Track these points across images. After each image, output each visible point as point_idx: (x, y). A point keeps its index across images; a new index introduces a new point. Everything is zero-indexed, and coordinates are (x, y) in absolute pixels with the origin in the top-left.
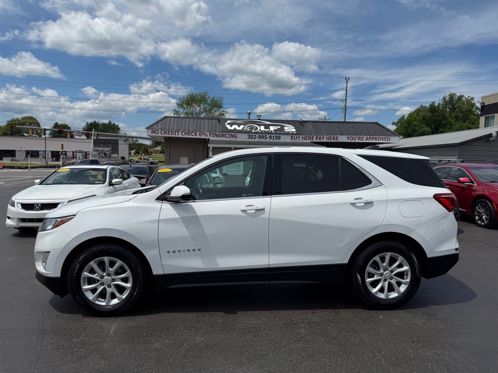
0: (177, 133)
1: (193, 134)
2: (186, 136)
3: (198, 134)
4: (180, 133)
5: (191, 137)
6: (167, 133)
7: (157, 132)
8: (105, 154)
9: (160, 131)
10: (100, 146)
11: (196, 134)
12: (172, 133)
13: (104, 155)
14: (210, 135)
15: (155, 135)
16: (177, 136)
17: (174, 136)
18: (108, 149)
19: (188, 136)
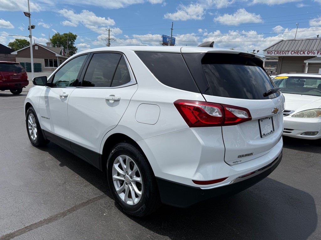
0: (287, 52)
1: (302, 53)
2: (295, 55)
3: (306, 53)
4: (290, 53)
5: (300, 55)
6: (279, 53)
7: (271, 53)
8: (272, 72)
9: (273, 52)
10: (268, 67)
11: (304, 53)
12: (283, 53)
13: (270, 73)
14: (318, 53)
15: (270, 55)
16: (287, 55)
17: (284, 55)
18: (274, 68)
19: (297, 55)
